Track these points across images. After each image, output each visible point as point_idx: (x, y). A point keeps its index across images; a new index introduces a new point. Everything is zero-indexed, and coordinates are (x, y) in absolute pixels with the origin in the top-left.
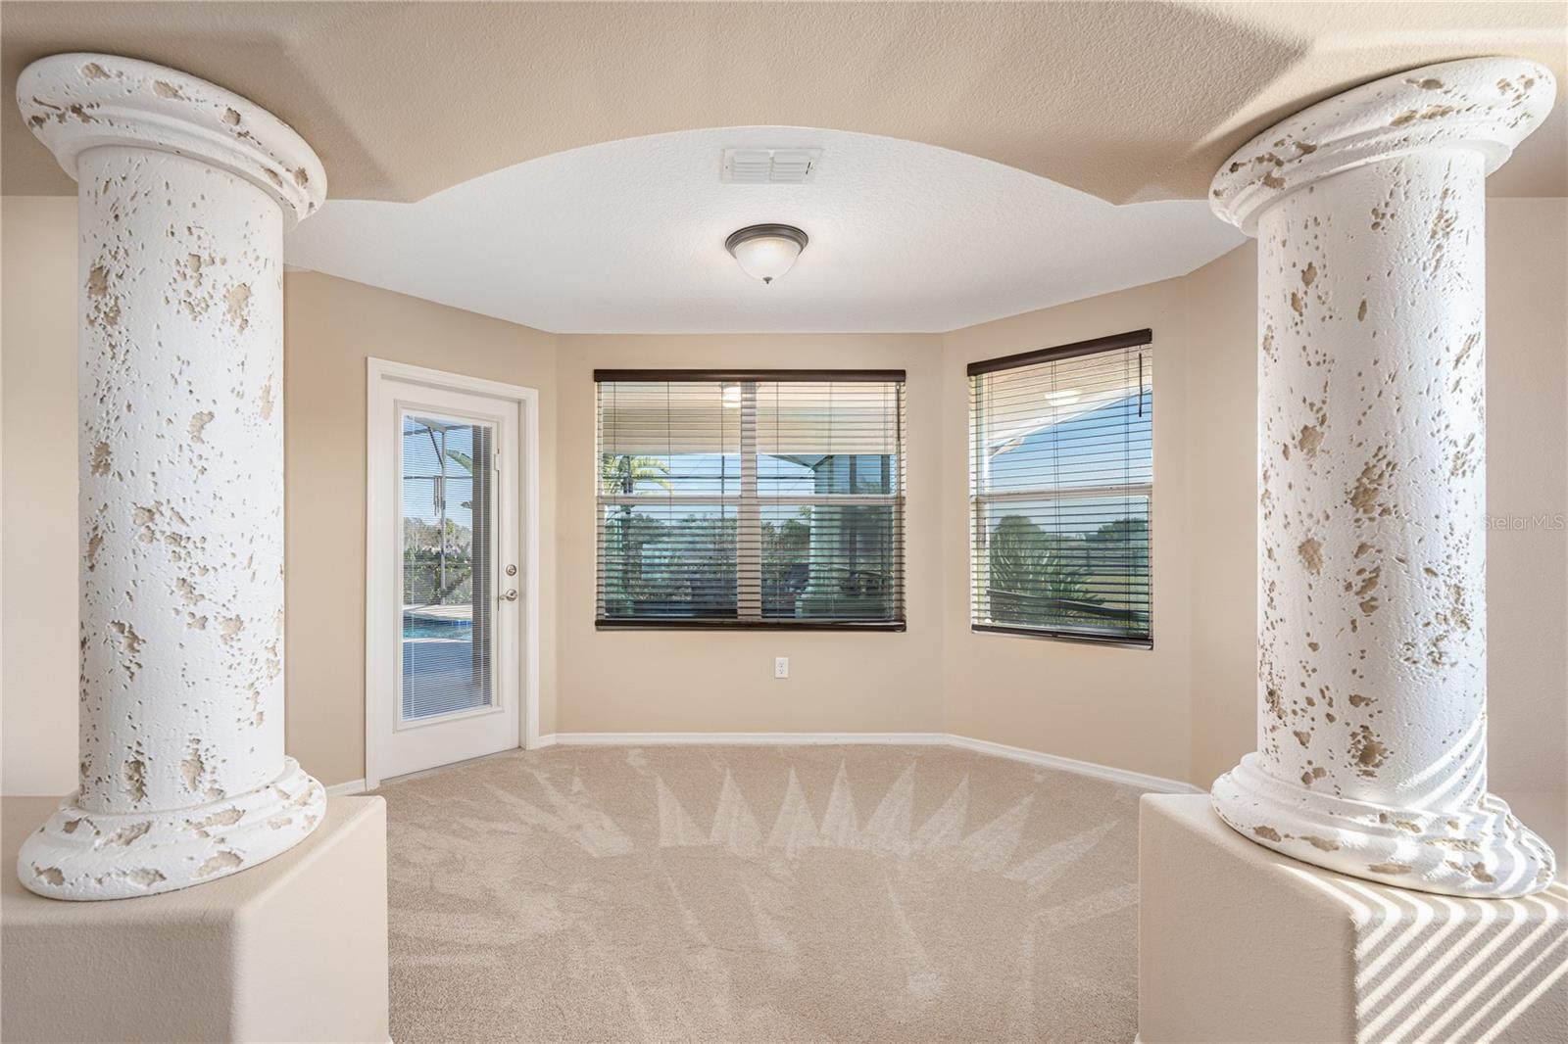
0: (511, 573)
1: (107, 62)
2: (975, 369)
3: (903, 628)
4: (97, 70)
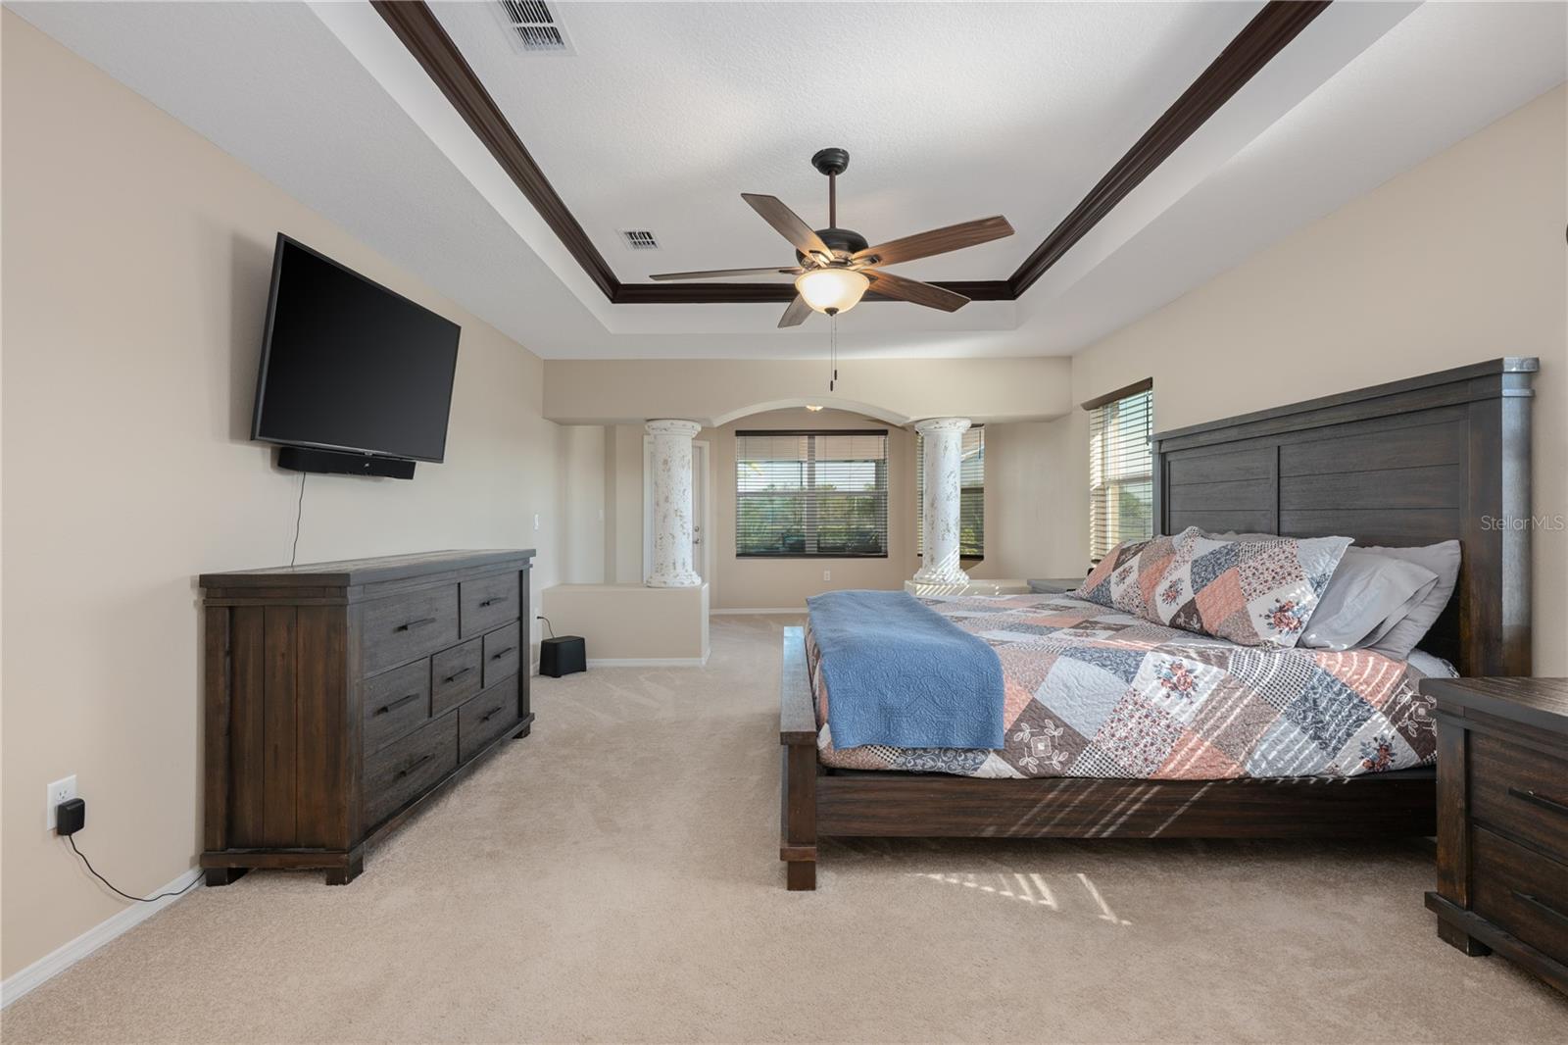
1: (674, 422)
3: (886, 556)
4: (672, 424)
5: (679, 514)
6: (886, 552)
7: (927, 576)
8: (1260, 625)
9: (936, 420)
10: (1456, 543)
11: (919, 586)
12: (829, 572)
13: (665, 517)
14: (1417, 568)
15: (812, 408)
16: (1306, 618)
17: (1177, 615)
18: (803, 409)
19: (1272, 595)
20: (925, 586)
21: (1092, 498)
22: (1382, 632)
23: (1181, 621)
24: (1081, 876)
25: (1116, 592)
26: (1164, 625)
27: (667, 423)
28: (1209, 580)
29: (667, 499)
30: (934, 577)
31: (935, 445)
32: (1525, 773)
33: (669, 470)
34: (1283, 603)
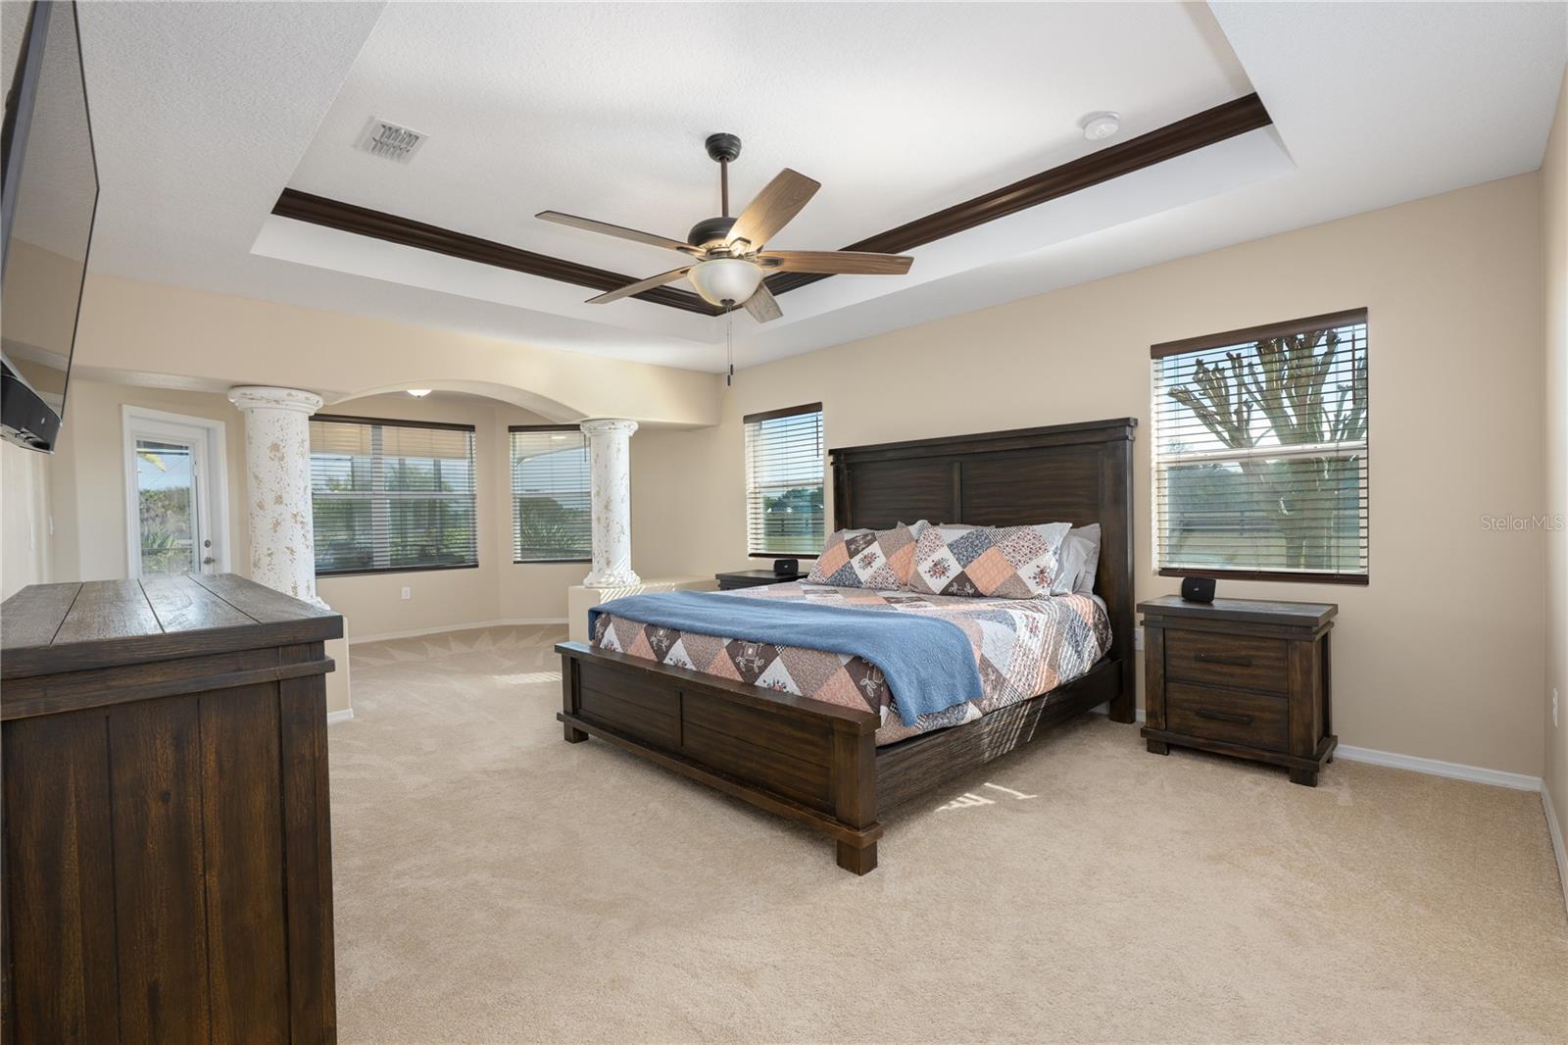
0: (207, 544)
1: (293, 392)
2: (513, 429)
3: (476, 566)
4: (290, 395)
5: (299, 519)
6: (476, 561)
7: (603, 580)
8: (1031, 585)
9: (612, 421)
10: (1098, 525)
11: (601, 591)
12: (408, 589)
13: (277, 524)
14: (1085, 541)
15: (415, 393)
16: (1053, 577)
17: (950, 584)
18: (403, 395)
19: (1034, 563)
20: (607, 590)
21: (749, 501)
22: (1079, 582)
23: (954, 589)
24: (987, 784)
25: (864, 575)
26: (935, 594)
27: (282, 393)
28: (973, 557)
29: (279, 500)
30: (612, 579)
31: (608, 447)
32: (1199, 646)
33: (282, 458)
34: (1042, 567)
